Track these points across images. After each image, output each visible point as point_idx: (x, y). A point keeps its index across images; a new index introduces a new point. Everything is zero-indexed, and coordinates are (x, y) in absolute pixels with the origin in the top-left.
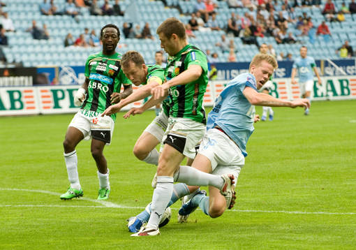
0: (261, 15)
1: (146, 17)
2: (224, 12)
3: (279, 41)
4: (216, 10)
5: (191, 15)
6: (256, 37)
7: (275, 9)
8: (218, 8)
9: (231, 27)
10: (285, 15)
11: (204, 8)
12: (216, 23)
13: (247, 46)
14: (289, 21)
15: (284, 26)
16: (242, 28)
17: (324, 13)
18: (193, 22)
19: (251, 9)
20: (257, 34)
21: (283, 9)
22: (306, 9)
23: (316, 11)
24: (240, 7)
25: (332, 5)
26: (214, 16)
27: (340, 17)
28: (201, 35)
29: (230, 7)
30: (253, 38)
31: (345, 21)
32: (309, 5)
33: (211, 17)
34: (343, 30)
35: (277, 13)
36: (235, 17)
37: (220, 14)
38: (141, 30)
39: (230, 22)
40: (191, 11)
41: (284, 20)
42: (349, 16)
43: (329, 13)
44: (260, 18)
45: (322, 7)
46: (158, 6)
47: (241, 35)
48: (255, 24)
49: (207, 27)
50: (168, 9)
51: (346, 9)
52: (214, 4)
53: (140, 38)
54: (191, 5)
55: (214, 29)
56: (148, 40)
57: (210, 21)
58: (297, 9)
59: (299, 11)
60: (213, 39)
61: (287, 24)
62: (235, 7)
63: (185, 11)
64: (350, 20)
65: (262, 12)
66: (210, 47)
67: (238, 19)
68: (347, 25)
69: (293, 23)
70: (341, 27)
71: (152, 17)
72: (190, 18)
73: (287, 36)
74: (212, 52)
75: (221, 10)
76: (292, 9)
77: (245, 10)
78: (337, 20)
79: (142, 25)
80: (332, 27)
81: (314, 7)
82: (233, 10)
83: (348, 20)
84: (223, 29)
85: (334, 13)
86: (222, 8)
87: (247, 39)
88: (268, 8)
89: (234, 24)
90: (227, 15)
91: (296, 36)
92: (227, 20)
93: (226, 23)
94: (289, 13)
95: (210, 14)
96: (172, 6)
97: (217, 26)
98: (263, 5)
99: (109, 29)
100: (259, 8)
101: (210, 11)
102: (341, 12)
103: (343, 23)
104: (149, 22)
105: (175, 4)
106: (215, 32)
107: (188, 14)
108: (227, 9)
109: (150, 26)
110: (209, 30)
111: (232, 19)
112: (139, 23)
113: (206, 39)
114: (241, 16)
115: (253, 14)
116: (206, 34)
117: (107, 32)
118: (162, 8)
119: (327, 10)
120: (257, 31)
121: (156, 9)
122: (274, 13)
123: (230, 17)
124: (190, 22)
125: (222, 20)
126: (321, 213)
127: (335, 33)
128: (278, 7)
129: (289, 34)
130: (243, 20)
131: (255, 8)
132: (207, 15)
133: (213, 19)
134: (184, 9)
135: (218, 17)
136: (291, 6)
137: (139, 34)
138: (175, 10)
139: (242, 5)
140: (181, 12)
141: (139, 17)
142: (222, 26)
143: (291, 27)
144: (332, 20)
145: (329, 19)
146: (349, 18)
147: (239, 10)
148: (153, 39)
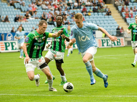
0: (56, 13)
1: (6, 13)
2: (40, 11)
3: (64, 24)
4: (37, 10)
5: (26, 12)
6: (54, 22)
7: (62, 10)
8: (38, 9)
9: (43, 17)
10: (66, 13)
11: (32, 9)
12: (37, 16)
13: (50, 26)
14: (68, 15)
15: (66, 17)
16: (48, 18)
17: (82, 12)
18: (27, 15)
19: (52, 10)
20: (54, 21)
21: (65, 10)
22: (75, 10)
23: (79, 11)
24: (47, 9)
25: (86, 8)
26: (36, 13)
27: (89, 14)
28: (30, 21)
29: (43, 9)
30: (52, 22)
31: (91, 15)
32: (76, 9)
33: (35, 13)
34: (90, 19)
35: (63, 12)
36: (45, 14)
37: (38, 12)
38: (4, 19)
39: (43, 16)
40: (26, 11)
41: (65, 15)
42: (93, 13)
43: (84, 12)
44: (56, 14)
45: (82, 9)
46: (12, 9)
47: (48, 21)
48: (53, 16)
49: (33, 17)
50: (16, 10)
51: (91, 10)
52: (36, 8)
53: (4, 22)
54: (26, 8)
55: (36, 18)
56: (7, 23)
57: (34, 15)
58: (71, 10)
59: (72, 11)
60: (35, 23)
61: (67, 17)
62: (45, 9)
63: (23, 11)
64: (93, 15)
65: (56, 11)
66: (34, 26)
67: (46, 14)
68: (92, 17)
69: (69, 16)
70: (90, 18)
71: (9, 13)
72: (25, 13)
73: (67, 22)
74: (35, 28)
75: (39, 10)
76: (69, 10)
77: (49, 10)
78: (88, 15)
79: (5, 16)
80: (86, 18)
81: (78, 10)
82: (44, 10)
83: (92, 15)
84: (40, 18)
85: (87, 12)
86: (39, 9)
87: (50, 23)
88: (59, 9)
89: (44, 16)
90: (41, 12)
91: (71, 21)
92: (42, 15)
93: (41, 16)
94: (68, 12)
95: (34, 12)
96: (18, 8)
97: (37, 17)
98: (57, 8)
99: (59, 17)
100: (55, 10)
101: (34, 11)
102: (89, 12)
103: (90, 16)
104: (8, 15)
105: (19, 7)
106: (36, 20)
107: (24, 12)
108: (41, 10)
109: (8, 17)
110: (34, 19)
111: (44, 14)
112: (3, 15)
113: (33, 23)
114: (48, 13)
115: (53, 12)
116: (33, 20)
117: (58, 18)
118: (14, 9)
119: (84, 11)
120: (54, 19)
121: (11, 10)
122: (61, 12)
123: (43, 13)
124: (25, 15)
125: (39, 14)
126: (81, 96)
127: (87, 20)
128: (63, 9)
129: (68, 21)
130: (48, 15)
131: (53, 10)
132: (33, 12)
133: (36, 14)
134: (23, 10)
135: (38, 13)
136: (69, 9)
137: (3, 20)
138: (19, 10)
139: (48, 9)
140: (22, 11)
141: (3, 13)
142: (39, 17)
143: (69, 18)
144: (86, 15)
145: (84, 15)
146: (92, 14)
147: (46, 10)
148: (9, 22)
